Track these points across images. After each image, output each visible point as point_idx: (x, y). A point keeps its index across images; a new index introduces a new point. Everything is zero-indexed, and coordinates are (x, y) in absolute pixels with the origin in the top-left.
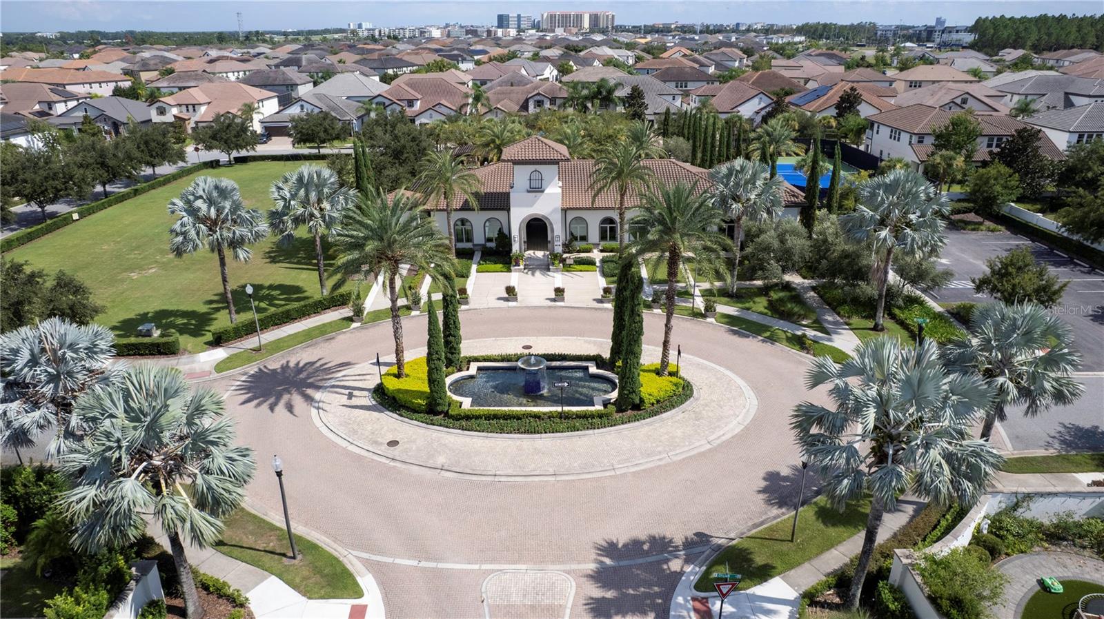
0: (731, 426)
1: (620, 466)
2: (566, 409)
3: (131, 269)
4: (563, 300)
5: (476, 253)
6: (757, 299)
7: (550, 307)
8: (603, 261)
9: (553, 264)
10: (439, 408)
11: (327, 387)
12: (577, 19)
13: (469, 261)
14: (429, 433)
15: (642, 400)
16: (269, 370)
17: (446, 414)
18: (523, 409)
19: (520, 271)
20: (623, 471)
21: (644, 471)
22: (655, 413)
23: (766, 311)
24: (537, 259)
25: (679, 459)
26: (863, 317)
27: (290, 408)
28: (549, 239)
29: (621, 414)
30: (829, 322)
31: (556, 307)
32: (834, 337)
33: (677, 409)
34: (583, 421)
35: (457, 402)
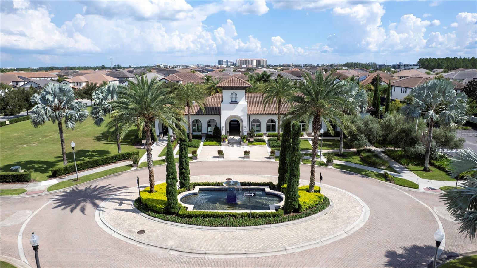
0: (357, 222)
1: (290, 248)
2: (252, 211)
3: (24, 144)
4: (248, 158)
5: (203, 137)
6: (354, 157)
7: (241, 161)
8: (269, 140)
9: (243, 141)
10: (173, 210)
11: (109, 199)
12: (251, 62)
13: (199, 140)
14: (165, 226)
15: (300, 206)
16: (78, 190)
17: (177, 215)
18: (226, 211)
19: (226, 145)
20: (292, 251)
21: (306, 251)
22: (308, 215)
23: (360, 163)
24: (235, 139)
25: (328, 243)
26: (415, 165)
27: (83, 210)
28: (241, 130)
29: (287, 215)
30: (397, 168)
31: (244, 161)
32: (402, 174)
33: (321, 212)
34: (264, 219)
35: (184, 207)
